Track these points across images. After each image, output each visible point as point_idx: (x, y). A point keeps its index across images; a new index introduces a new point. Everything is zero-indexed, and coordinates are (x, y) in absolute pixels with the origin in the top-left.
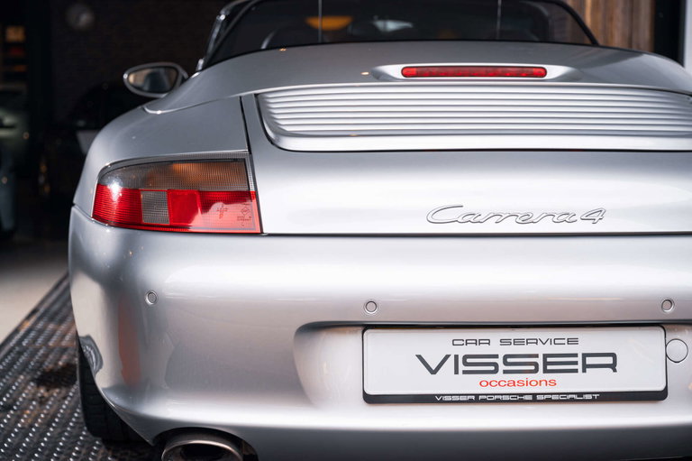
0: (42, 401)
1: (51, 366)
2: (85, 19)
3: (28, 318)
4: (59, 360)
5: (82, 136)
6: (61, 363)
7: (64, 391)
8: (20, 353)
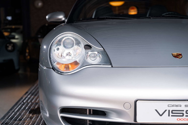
0: (31, 118)
1: (33, 108)
2: (40, 4)
3: (25, 94)
4: (35, 106)
5: (40, 40)
6: (36, 107)
7: (37, 115)
8: (23, 105)
